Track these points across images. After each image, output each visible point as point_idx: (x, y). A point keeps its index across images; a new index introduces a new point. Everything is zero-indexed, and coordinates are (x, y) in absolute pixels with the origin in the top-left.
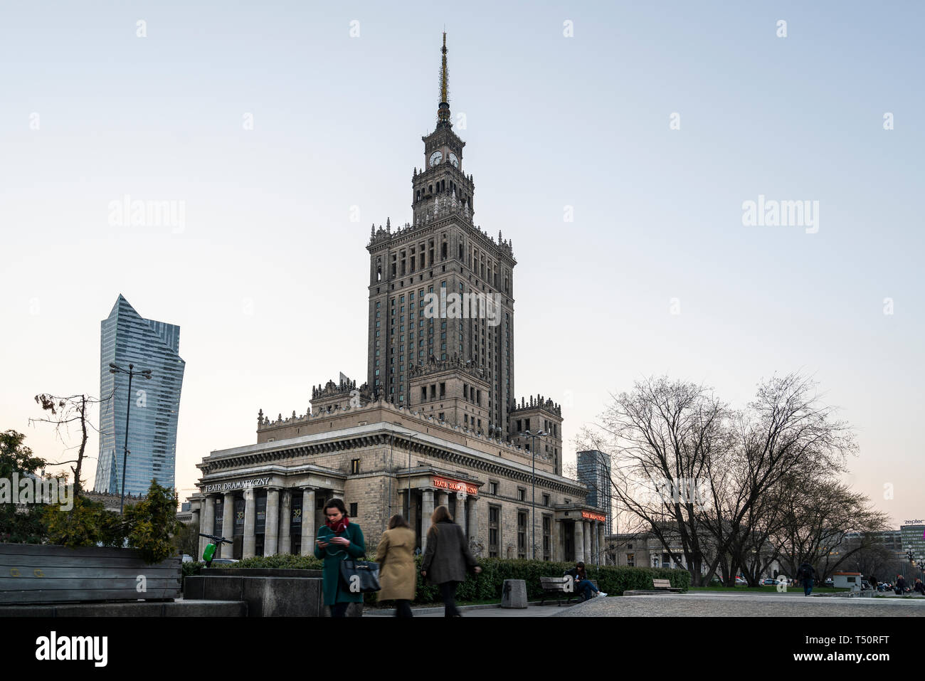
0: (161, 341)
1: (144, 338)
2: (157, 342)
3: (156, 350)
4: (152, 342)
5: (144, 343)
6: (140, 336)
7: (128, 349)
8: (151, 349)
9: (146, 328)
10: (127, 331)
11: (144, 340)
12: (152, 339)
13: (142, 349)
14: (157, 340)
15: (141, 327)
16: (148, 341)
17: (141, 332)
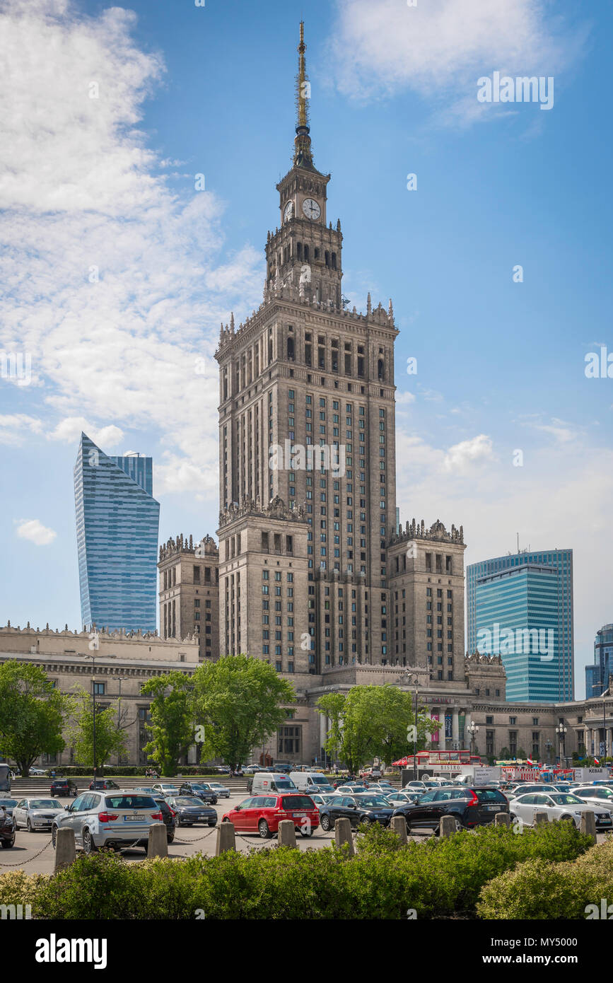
0: (131, 482)
1: (112, 481)
2: (127, 484)
3: (126, 494)
4: (121, 484)
5: (113, 487)
6: (108, 480)
7: (97, 499)
8: (120, 494)
9: (112, 468)
10: (94, 477)
11: (112, 484)
12: (122, 481)
13: (111, 496)
14: (126, 481)
15: (108, 469)
16: (116, 484)
17: (109, 474)
